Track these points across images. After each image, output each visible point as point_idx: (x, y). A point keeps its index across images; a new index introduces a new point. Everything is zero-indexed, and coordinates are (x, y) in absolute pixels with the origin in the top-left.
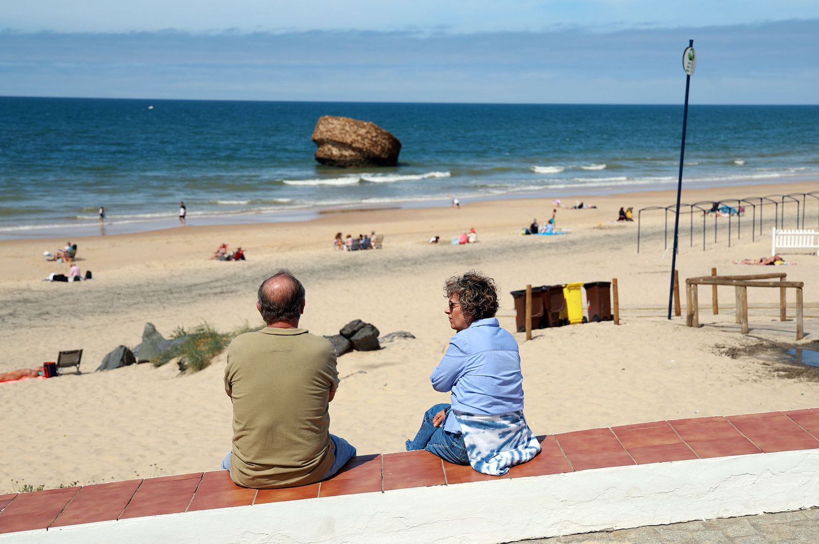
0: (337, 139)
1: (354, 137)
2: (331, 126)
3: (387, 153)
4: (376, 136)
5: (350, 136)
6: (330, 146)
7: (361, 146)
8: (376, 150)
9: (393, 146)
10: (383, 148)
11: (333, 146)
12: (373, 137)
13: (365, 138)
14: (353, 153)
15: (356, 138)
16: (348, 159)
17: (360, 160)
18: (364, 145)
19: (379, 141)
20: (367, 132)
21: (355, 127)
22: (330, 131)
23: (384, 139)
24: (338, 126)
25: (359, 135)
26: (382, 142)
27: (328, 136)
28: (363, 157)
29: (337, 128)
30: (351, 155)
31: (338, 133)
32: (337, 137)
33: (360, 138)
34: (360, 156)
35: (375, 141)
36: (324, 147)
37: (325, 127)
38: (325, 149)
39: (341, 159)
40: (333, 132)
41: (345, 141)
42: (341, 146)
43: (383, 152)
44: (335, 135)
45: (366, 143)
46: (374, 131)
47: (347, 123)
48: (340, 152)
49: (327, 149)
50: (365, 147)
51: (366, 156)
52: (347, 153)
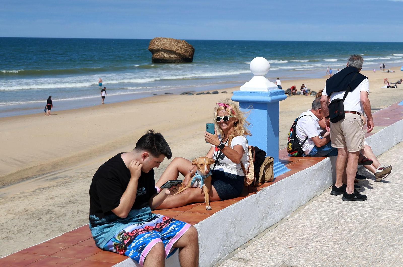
0: (168, 49)
1: (176, 47)
2: (163, 42)
4: (187, 48)
5: (175, 47)
7: (180, 52)
8: (187, 54)
9: (192, 52)
10: (189, 53)
11: (165, 52)
12: (185, 48)
13: (182, 48)
14: (176, 56)
15: (178, 49)
16: (173, 59)
17: (179, 59)
18: (182, 52)
19: (188, 50)
20: (183, 46)
21: (177, 43)
22: (163, 45)
23: (190, 49)
24: (167, 42)
25: (179, 47)
26: (189, 51)
27: (162, 48)
28: (181, 58)
29: (167, 44)
30: (175, 57)
31: (168, 46)
32: (167, 48)
33: (179, 48)
34: (179, 57)
35: (186, 50)
36: (159, 53)
37: (159, 43)
38: (159, 54)
39: (170, 59)
40: (165, 45)
41: (172, 50)
42: (169, 52)
43: (190, 55)
44: (167, 47)
45: (183, 51)
46: (186, 45)
47: (172, 41)
48: (169, 56)
49: (160, 54)
50: (182, 53)
51: (182, 57)
52: (172, 56)
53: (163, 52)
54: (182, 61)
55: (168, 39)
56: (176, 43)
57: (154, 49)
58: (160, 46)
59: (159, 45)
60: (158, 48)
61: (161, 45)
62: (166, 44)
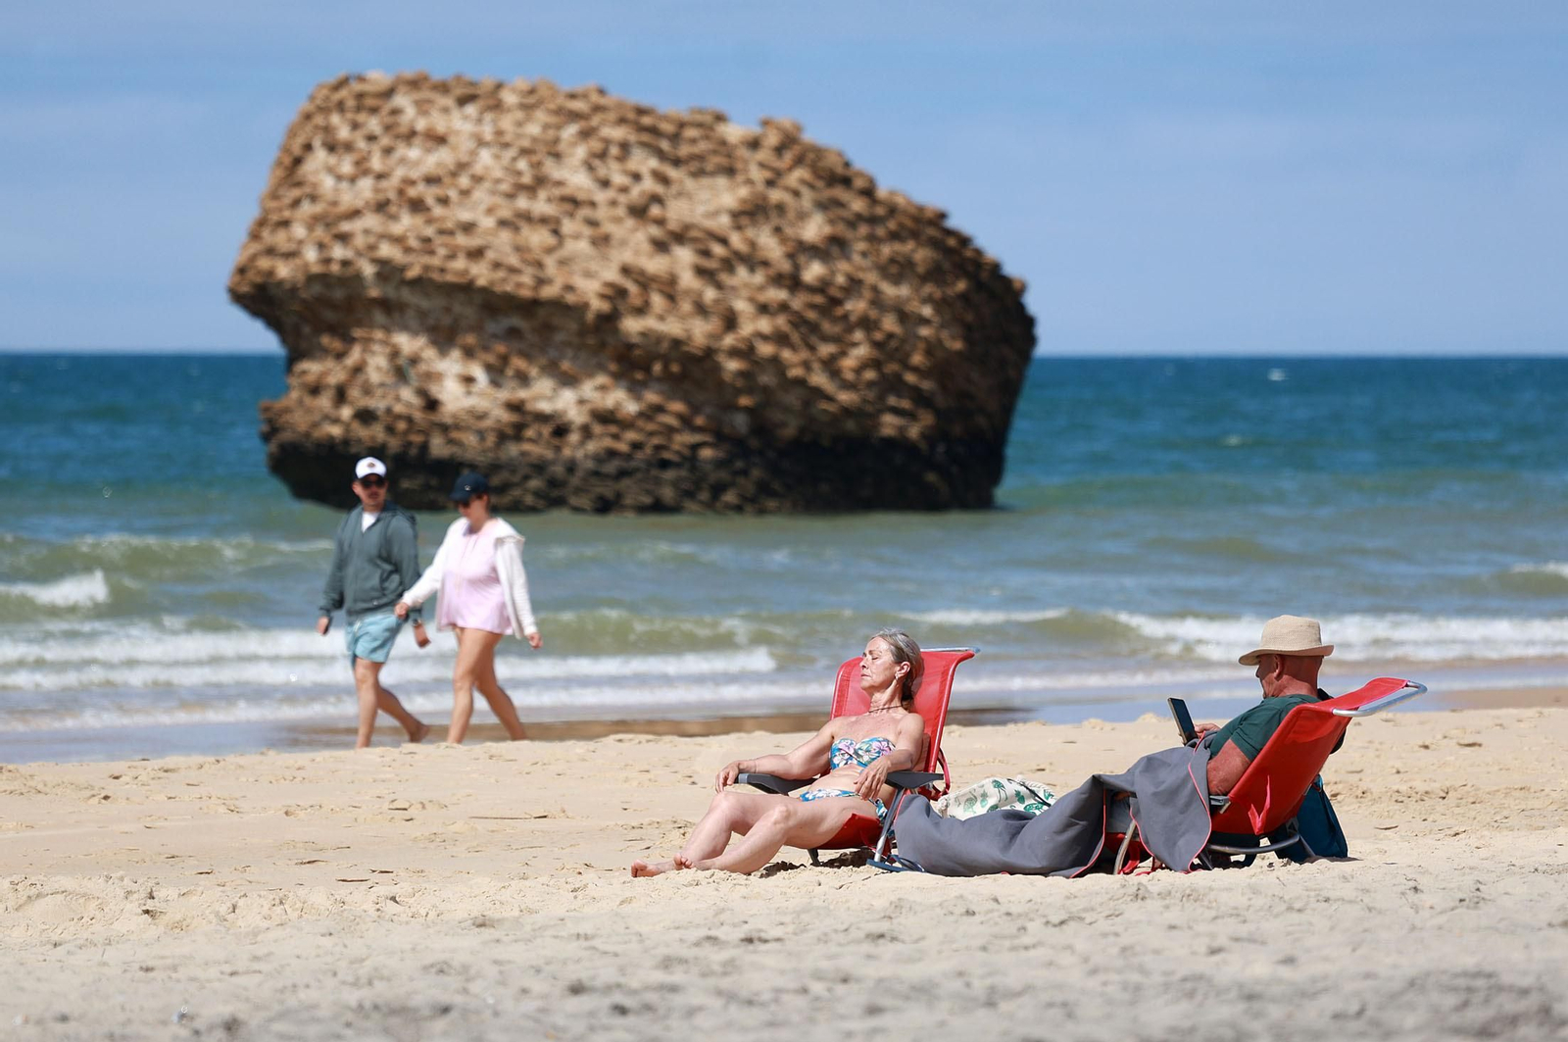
0: (481, 274)
1: (634, 246)
2: (419, 159)
3: (920, 398)
4: (833, 247)
5: (602, 241)
6: (407, 343)
7: (699, 331)
8: (831, 366)
9: (968, 332)
10: (888, 351)
11: (444, 338)
12: (802, 250)
13: (728, 265)
14: (621, 400)
15: (655, 265)
16: (579, 450)
17: (690, 457)
18: (731, 322)
19: (854, 285)
20: (753, 212)
21: (644, 162)
22: (417, 206)
23: (899, 269)
24: (485, 157)
25: (680, 237)
26: (877, 301)
27: (386, 250)
28: (720, 436)
29: (478, 179)
30: (605, 417)
31: (488, 222)
32: (476, 254)
33: (684, 256)
34: (686, 422)
35: (822, 287)
36: (355, 355)
37: (362, 168)
38: (358, 369)
39: (513, 450)
40: (438, 211)
41: (548, 292)
42: (513, 333)
43: (893, 384)
44: (461, 240)
45: (741, 305)
46: (807, 199)
47: (571, 131)
48: (504, 395)
49: (377, 366)
50: (729, 340)
51: (740, 423)
52: (567, 402)
53: (414, 333)
54: (730, 497)
55: (509, 98)
56: (637, 177)
57: (284, 271)
58: (371, 221)
59: (355, 214)
60: (338, 252)
61: (381, 207)
62: (464, 181)
